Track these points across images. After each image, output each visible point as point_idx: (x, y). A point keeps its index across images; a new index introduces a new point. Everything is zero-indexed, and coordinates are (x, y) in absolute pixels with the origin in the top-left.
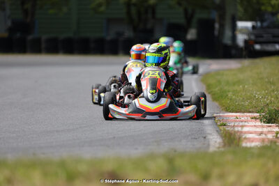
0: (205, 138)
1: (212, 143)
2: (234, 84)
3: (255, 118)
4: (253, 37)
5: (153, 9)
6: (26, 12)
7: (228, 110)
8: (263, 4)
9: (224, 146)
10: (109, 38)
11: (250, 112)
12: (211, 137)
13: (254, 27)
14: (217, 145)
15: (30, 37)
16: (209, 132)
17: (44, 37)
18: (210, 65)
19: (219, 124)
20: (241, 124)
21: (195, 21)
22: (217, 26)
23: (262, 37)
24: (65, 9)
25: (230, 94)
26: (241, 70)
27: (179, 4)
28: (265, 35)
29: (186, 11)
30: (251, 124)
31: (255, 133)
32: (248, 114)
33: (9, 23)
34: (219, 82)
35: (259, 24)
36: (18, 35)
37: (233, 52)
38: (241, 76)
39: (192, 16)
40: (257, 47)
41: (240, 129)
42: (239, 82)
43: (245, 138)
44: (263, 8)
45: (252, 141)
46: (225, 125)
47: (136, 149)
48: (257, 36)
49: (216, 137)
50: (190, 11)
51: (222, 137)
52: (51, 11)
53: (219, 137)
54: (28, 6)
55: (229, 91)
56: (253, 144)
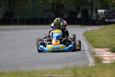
0: (87, 59)
1: (90, 62)
2: (98, 36)
3: (107, 51)
4: (104, 16)
5: (63, 5)
6: (11, 8)
7: (96, 47)
8: (108, 2)
9: (95, 63)
10: (45, 18)
11: (105, 48)
12: (90, 59)
13: (105, 12)
14: (92, 63)
15: (13, 18)
16: (88, 57)
17: (18, 18)
18: (87, 28)
19: (92, 53)
20: (102, 53)
21: (80, 10)
22: (89, 12)
23: (108, 16)
24: (27, 6)
25: (96, 41)
26: (100, 30)
27: (74, 3)
28: (109, 15)
29: (77, 6)
30: (106, 53)
31: (108, 57)
32: (104, 49)
33: (4, 13)
34: (91, 35)
35: (107, 11)
36: (8, 17)
37: (97, 22)
38: (100, 33)
39: (79, 8)
40: (107, 20)
41: (101, 55)
42: (100, 35)
43: (104, 59)
44: (108, 4)
45: (107, 61)
46: (95, 54)
47: (59, 65)
48: (106, 16)
49: (91, 59)
50: (78, 6)
51: (94, 59)
52: (21, 7)
53: (93, 59)
54: (12, 5)
55: (96, 39)
56: (107, 62)
